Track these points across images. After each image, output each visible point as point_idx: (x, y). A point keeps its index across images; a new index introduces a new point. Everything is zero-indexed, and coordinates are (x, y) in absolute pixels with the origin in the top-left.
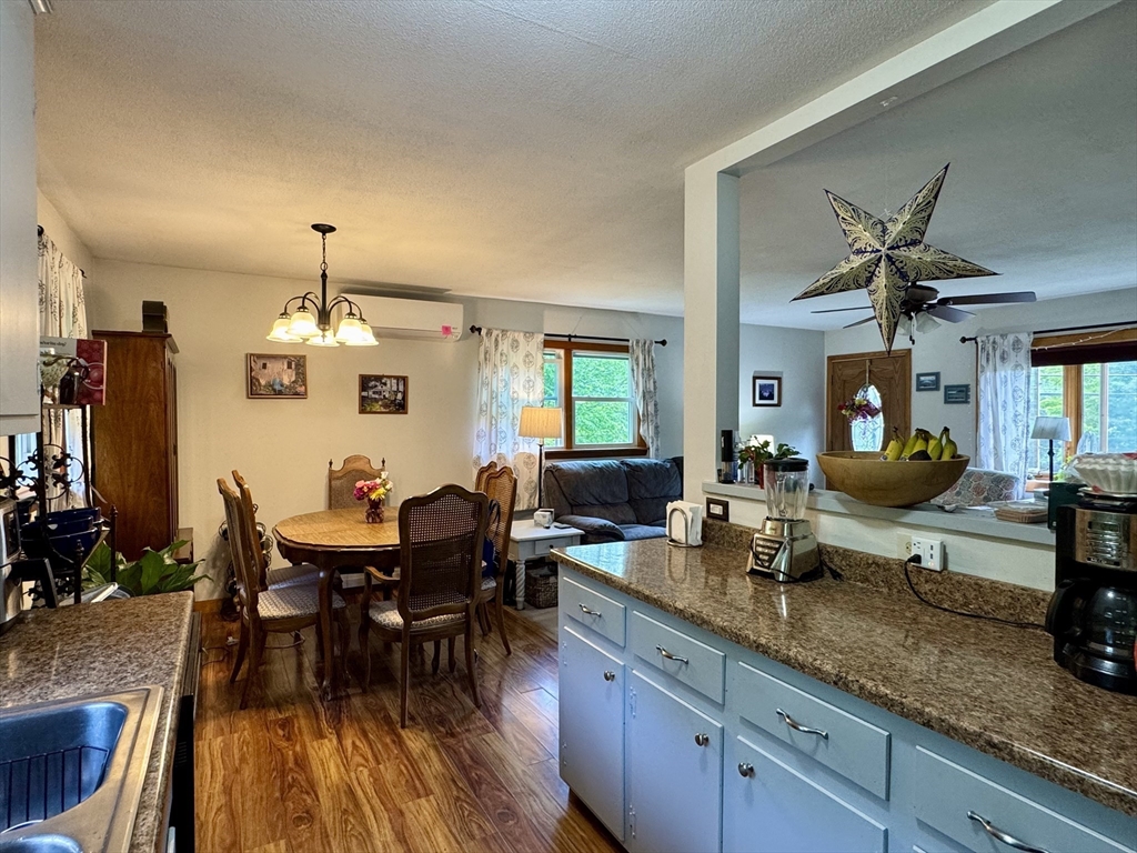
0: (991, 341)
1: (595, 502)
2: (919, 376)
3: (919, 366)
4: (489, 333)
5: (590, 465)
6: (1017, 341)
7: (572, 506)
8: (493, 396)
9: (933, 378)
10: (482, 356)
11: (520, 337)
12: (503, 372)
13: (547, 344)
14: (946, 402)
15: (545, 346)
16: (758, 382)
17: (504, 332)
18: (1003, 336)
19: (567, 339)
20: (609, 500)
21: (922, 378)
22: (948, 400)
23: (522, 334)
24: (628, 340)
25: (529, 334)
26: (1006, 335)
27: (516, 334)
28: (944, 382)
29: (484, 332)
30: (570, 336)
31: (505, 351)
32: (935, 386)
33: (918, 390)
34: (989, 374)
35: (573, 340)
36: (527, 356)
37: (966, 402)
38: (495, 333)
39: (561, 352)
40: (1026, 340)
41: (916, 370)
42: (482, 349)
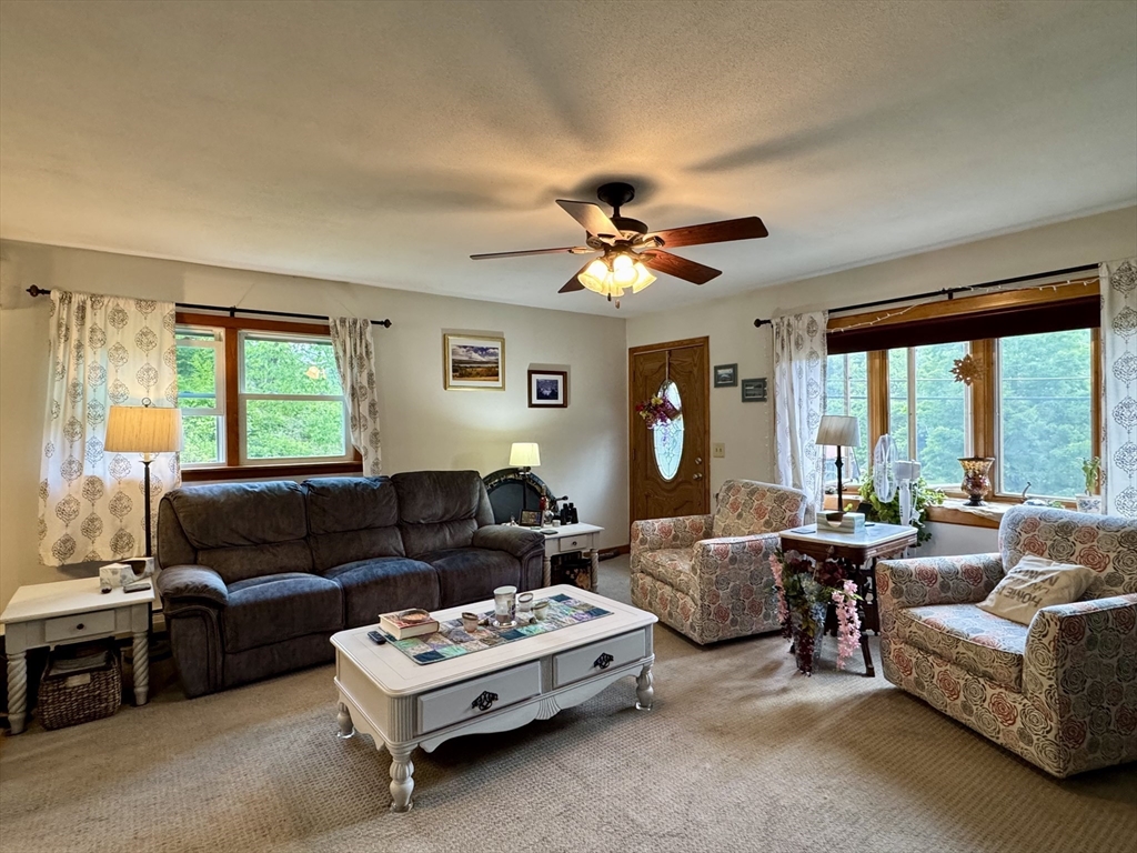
0: (786, 323)
1: (242, 542)
2: (717, 368)
3: (717, 357)
4: (66, 298)
5: (239, 489)
6: (813, 322)
7: (195, 550)
8: (75, 391)
9: (730, 371)
10: (53, 331)
11: (130, 308)
12: (93, 356)
13: (181, 319)
14: (744, 400)
15: (177, 322)
16: (535, 377)
17: (95, 298)
18: (798, 317)
19: (227, 314)
20: (270, 537)
21: (720, 372)
22: (746, 398)
23: (132, 303)
24: (327, 318)
25: (145, 304)
26: (800, 315)
27: (122, 303)
28: (742, 375)
29: (55, 296)
30: (233, 310)
31: (100, 324)
32: (731, 381)
33: (717, 386)
34: (784, 365)
35: (237, 315)
36: (143, 334)
37: (764, 400)
38: (77, 299)
39: (221, 332)
40: (822, 321)
41: (714, 362)
42: (53, 321)
